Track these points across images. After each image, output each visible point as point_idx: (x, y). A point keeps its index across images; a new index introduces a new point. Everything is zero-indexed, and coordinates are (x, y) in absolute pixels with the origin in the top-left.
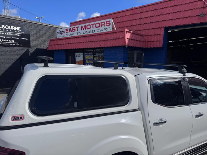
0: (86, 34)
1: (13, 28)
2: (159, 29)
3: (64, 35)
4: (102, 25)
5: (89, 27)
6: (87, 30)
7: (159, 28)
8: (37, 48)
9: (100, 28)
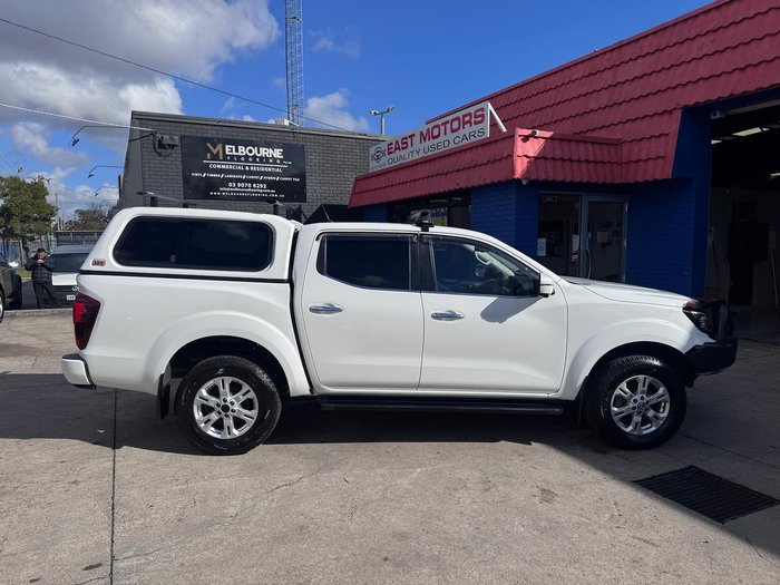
0: (430, 153)
1: (264, 152)
2: (666, 117)
3: (385, 163)
4: (465, 123)
5: (436, 132)
6: (432, 141)
7: (665, 111)
8: (324, 202)
9: (461, 133)
